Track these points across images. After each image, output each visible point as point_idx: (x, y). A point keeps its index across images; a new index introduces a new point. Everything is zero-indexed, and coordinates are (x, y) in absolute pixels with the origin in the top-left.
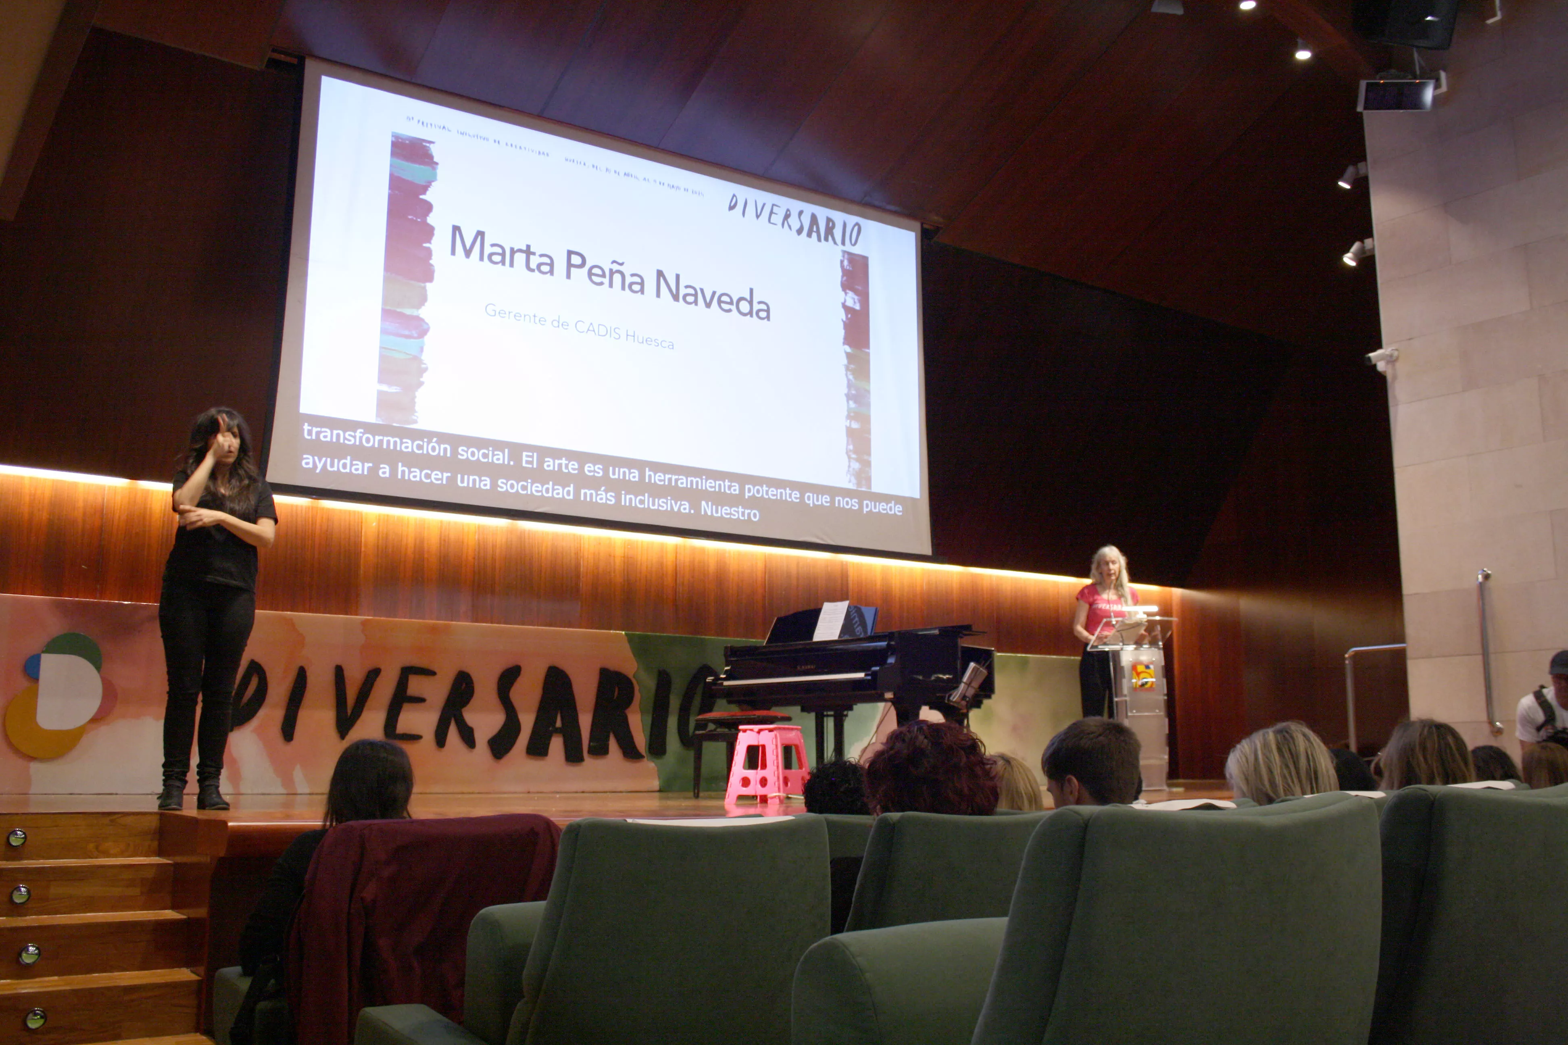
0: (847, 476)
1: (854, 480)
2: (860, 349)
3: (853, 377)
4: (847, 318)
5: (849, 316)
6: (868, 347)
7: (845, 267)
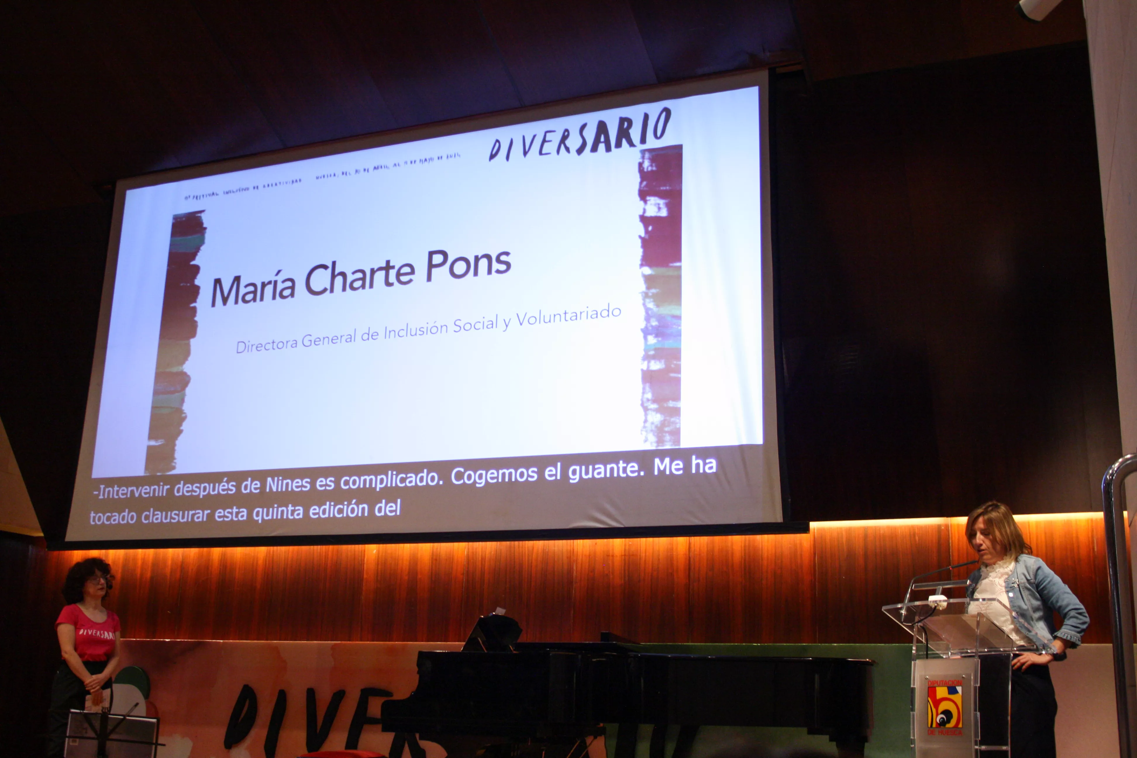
0: (642, 434)
1: (652, 437)
2: (667, 266)
3: (654, 305)
4: (647, 231)
5: (650, 228)
6: (679, 260)
7: (645, 170)
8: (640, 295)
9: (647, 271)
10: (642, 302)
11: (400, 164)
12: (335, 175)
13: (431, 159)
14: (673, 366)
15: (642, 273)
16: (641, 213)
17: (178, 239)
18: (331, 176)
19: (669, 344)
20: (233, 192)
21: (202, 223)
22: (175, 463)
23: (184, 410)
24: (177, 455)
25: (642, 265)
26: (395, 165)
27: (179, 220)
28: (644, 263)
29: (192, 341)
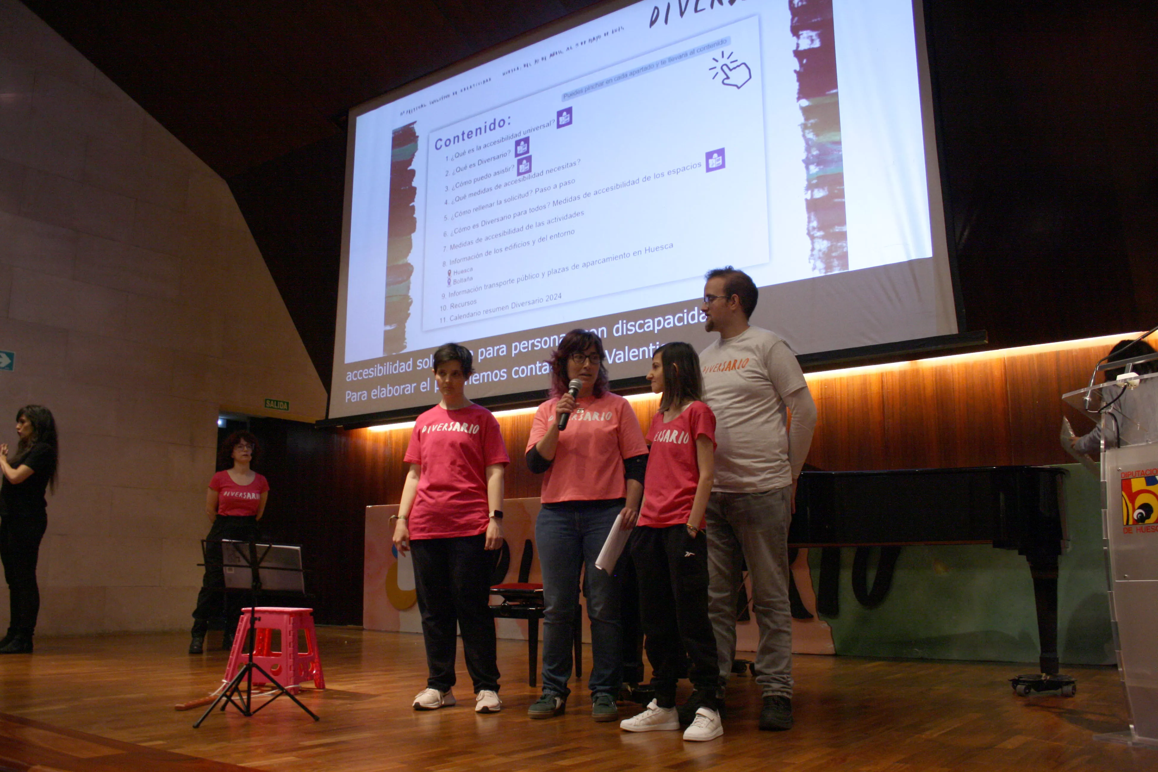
0: (810, 262)
1: (820, 265)
2: (825, 95)
3: (814, 135)
4: (801, 65)
5: (805, 61)
6: (836, 87)
7: (796, 6)
8: (799, 127)
9: (805, 103)
10: (801, 133)
11: (572, 47)
12: (518, 69)
13: (599, 37)
14: (836, 191)
15: (800, 105)
16: (795, 48)
17: (397, 150)
18: (515, 70)
19: (831, 170)
20: (437, 101)
21: (415, 133)
22: (406, 343)
23: (410, 296)
24: (407, 336)
25: (799, 99)
26: (568, 49)
27: (397, 134)
28: (801, 96)
29: (414, 236)
